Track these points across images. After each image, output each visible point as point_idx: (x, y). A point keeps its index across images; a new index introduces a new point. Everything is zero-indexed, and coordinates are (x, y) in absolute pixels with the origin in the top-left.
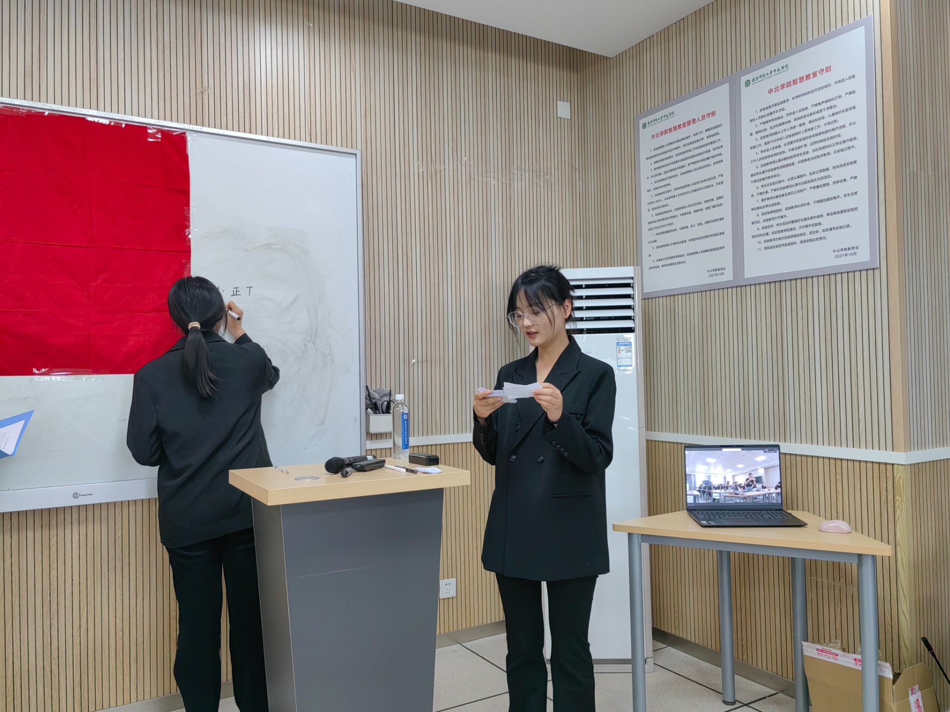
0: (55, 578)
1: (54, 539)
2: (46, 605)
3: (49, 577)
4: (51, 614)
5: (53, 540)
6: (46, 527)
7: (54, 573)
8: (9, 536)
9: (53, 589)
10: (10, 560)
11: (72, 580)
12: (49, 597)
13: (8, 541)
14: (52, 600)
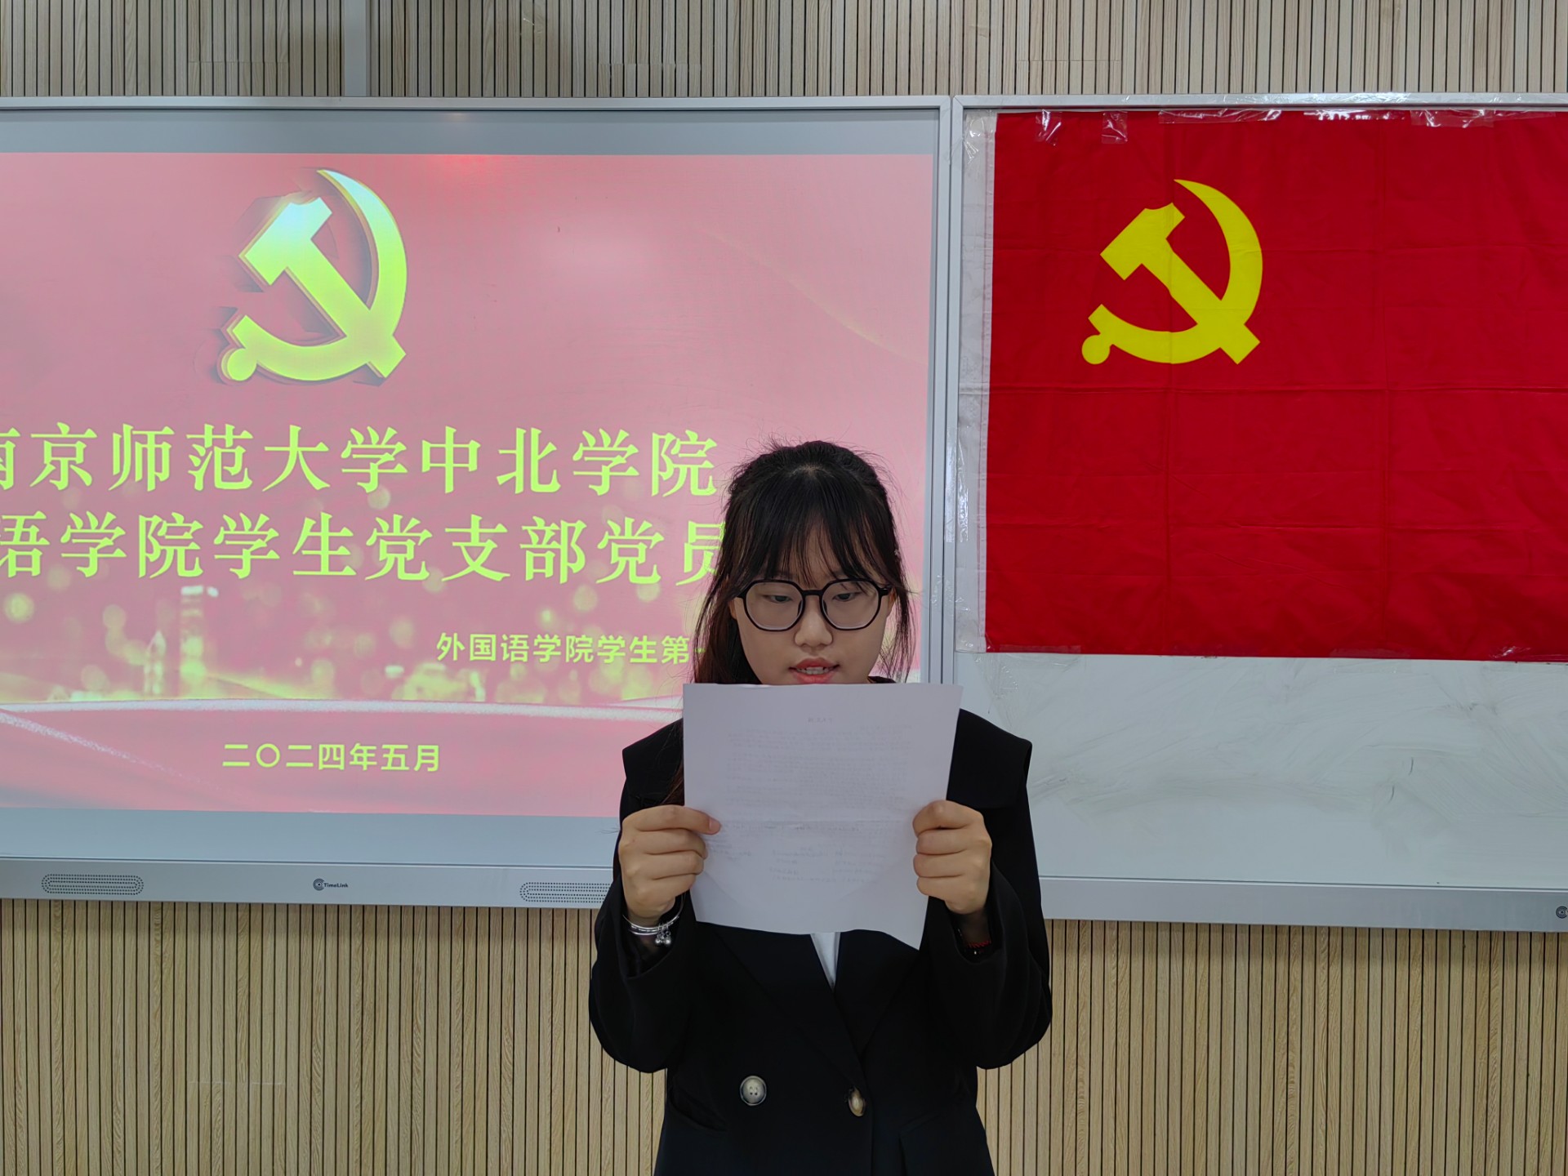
0: (1498, 1066)
1: (1497, 987)
2: (1480, 1117)
3: (1486, 1062)
4: (1488, 1137)
5: (1496, 991)
6: (1485, 963)
7: (1495, 1055)
8: (1420, 970)
9: (1493, 1088)
10: (1420, 1018)
11: (1528, 1075)
12: (1485, 1101)
13: (1418, 980)
14: (1489, 1108)
